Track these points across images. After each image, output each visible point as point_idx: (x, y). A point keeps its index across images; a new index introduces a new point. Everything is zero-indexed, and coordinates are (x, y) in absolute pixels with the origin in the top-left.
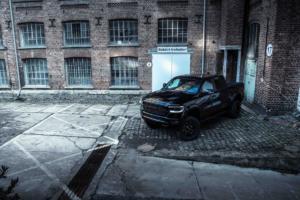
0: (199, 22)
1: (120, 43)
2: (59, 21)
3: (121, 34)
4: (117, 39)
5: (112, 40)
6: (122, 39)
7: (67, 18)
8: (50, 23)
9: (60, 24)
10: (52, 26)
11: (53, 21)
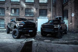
0: (50, 11)
1: (28, 15)
2: (10, 8)
3: (29, 13)
4: (27, 14)
5: (26, 14)
6: (29, 14)
7: (13, 7)
8: (7, 8)
9: (10, 9)
10: (8, 9)
11: (8, 8)
